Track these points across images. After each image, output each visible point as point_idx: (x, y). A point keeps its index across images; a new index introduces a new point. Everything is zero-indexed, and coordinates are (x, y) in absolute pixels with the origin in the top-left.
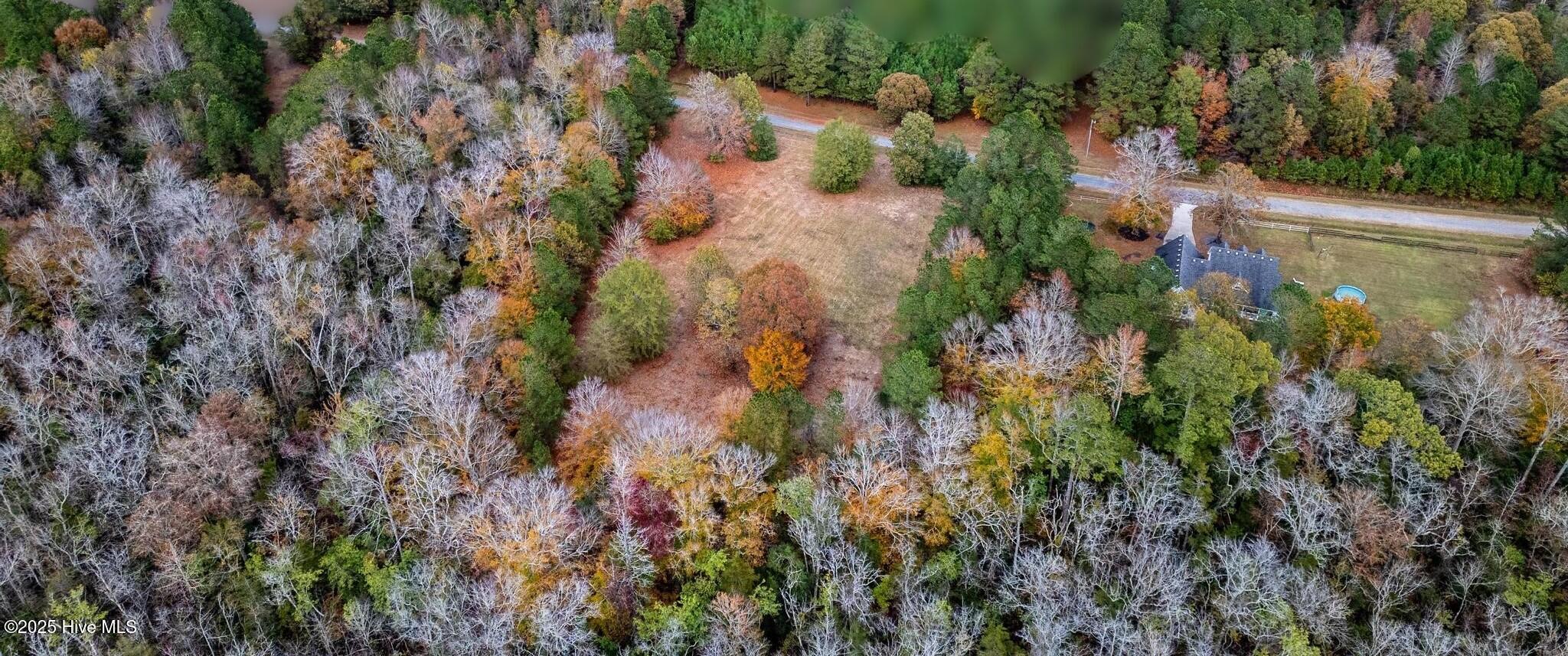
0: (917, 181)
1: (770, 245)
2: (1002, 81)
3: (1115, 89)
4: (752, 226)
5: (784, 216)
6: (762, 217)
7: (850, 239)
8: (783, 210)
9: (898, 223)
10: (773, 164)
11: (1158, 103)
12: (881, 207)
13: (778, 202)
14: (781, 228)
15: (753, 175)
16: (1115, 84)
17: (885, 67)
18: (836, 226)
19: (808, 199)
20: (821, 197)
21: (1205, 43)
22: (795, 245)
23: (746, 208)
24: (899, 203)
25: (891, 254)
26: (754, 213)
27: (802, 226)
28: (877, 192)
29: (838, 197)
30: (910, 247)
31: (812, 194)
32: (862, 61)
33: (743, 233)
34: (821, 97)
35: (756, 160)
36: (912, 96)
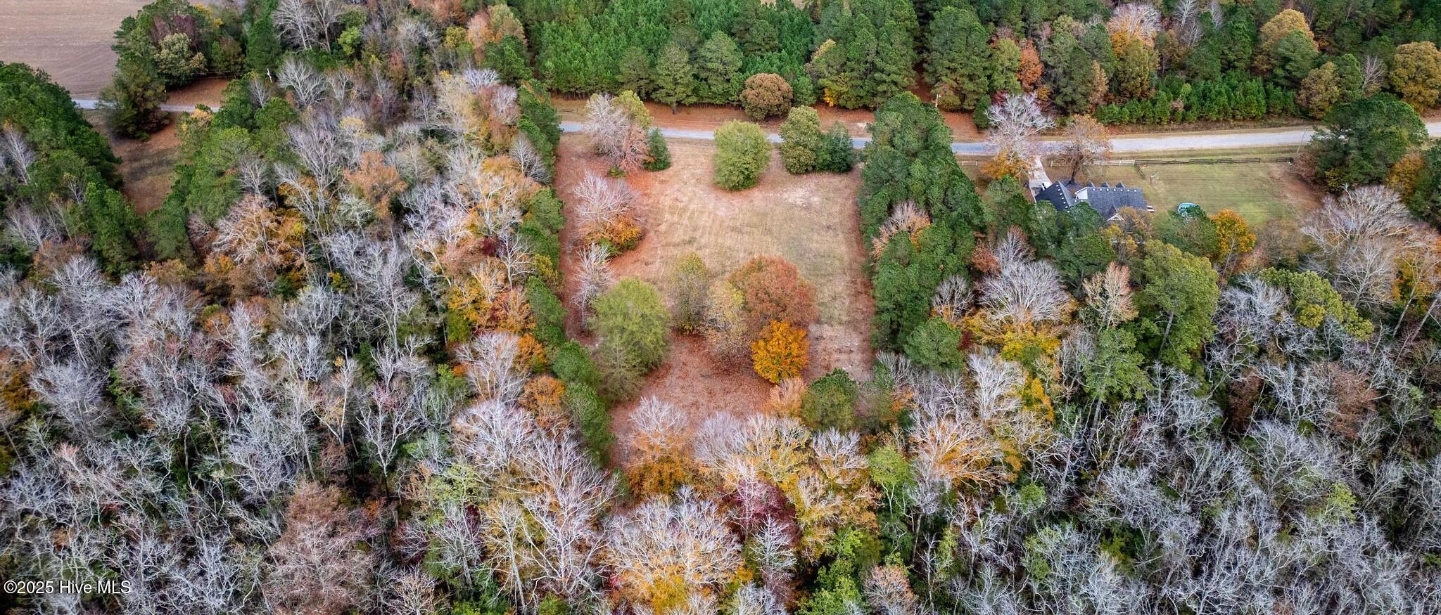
0: (810, 169)
1: (705, 246)
2: (852, 70)
3: (952, 65)
4: (681, 232)
5: (705, 218)
6: (686, 222)
7: (774, 229)
8: (702, 213)
9: (808, 207)
10: (670, 171)
11: (988, 72)
12: (785, 196)
13: (692, 207)
14: (708, 229)
15: (657, 184)
16: (952, 61)
17: (742, 70)
18: (755, 219)
19: (717, 198)
20: (729, 195)
21: (1013, 17)
22: (728, 243)
23: (667, 216)
24: (800, 190)
25: (815, 237)
26: (676, 219)
27: (726, 224)
28: (774, 185)
29: (744, 193)
30: (829, 227)
31: (721, 194)
32: (721, 67)
33: (676, 240)
34: (692, 105)
35: (653, 171)
36: (779, 93)
